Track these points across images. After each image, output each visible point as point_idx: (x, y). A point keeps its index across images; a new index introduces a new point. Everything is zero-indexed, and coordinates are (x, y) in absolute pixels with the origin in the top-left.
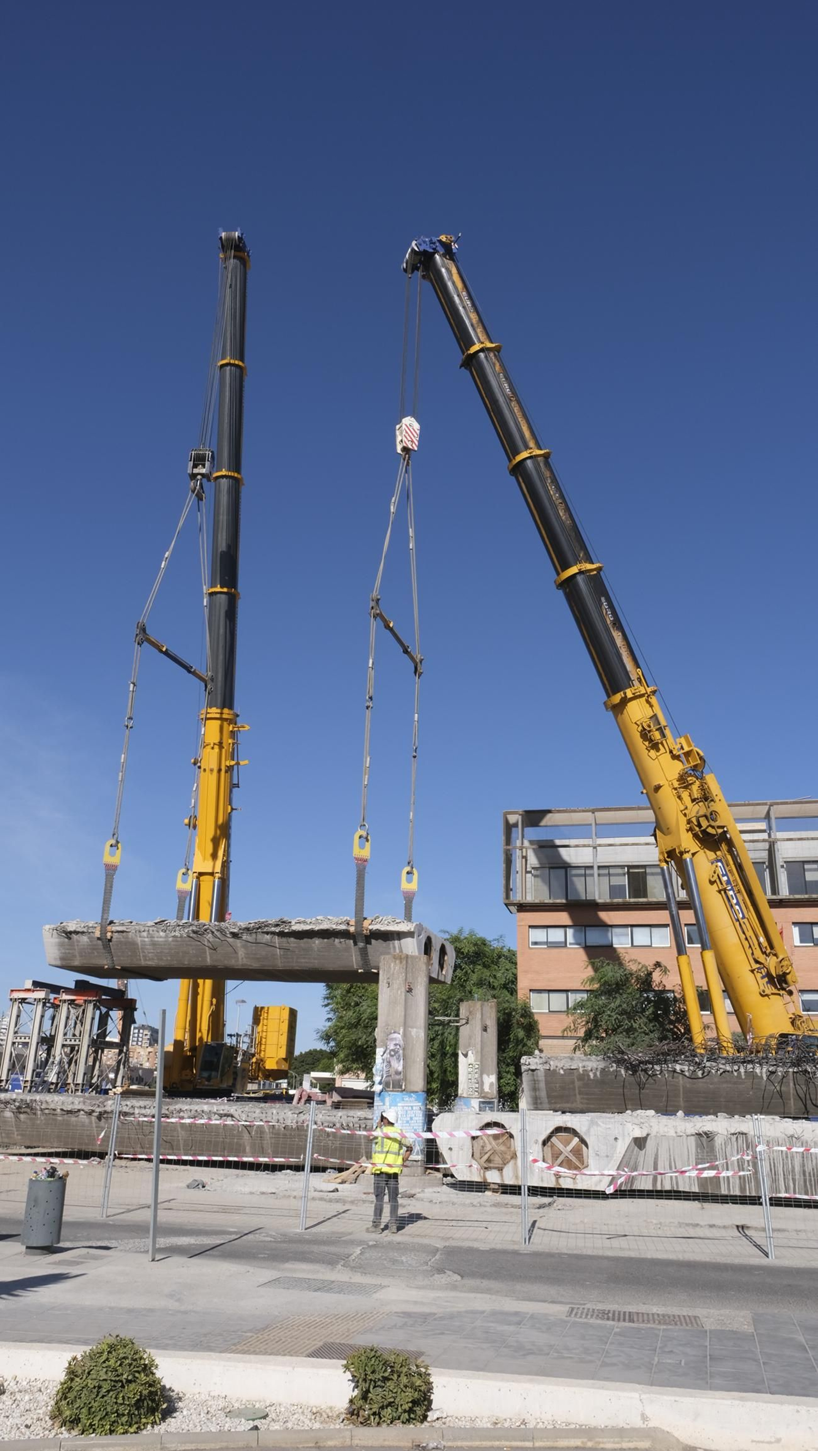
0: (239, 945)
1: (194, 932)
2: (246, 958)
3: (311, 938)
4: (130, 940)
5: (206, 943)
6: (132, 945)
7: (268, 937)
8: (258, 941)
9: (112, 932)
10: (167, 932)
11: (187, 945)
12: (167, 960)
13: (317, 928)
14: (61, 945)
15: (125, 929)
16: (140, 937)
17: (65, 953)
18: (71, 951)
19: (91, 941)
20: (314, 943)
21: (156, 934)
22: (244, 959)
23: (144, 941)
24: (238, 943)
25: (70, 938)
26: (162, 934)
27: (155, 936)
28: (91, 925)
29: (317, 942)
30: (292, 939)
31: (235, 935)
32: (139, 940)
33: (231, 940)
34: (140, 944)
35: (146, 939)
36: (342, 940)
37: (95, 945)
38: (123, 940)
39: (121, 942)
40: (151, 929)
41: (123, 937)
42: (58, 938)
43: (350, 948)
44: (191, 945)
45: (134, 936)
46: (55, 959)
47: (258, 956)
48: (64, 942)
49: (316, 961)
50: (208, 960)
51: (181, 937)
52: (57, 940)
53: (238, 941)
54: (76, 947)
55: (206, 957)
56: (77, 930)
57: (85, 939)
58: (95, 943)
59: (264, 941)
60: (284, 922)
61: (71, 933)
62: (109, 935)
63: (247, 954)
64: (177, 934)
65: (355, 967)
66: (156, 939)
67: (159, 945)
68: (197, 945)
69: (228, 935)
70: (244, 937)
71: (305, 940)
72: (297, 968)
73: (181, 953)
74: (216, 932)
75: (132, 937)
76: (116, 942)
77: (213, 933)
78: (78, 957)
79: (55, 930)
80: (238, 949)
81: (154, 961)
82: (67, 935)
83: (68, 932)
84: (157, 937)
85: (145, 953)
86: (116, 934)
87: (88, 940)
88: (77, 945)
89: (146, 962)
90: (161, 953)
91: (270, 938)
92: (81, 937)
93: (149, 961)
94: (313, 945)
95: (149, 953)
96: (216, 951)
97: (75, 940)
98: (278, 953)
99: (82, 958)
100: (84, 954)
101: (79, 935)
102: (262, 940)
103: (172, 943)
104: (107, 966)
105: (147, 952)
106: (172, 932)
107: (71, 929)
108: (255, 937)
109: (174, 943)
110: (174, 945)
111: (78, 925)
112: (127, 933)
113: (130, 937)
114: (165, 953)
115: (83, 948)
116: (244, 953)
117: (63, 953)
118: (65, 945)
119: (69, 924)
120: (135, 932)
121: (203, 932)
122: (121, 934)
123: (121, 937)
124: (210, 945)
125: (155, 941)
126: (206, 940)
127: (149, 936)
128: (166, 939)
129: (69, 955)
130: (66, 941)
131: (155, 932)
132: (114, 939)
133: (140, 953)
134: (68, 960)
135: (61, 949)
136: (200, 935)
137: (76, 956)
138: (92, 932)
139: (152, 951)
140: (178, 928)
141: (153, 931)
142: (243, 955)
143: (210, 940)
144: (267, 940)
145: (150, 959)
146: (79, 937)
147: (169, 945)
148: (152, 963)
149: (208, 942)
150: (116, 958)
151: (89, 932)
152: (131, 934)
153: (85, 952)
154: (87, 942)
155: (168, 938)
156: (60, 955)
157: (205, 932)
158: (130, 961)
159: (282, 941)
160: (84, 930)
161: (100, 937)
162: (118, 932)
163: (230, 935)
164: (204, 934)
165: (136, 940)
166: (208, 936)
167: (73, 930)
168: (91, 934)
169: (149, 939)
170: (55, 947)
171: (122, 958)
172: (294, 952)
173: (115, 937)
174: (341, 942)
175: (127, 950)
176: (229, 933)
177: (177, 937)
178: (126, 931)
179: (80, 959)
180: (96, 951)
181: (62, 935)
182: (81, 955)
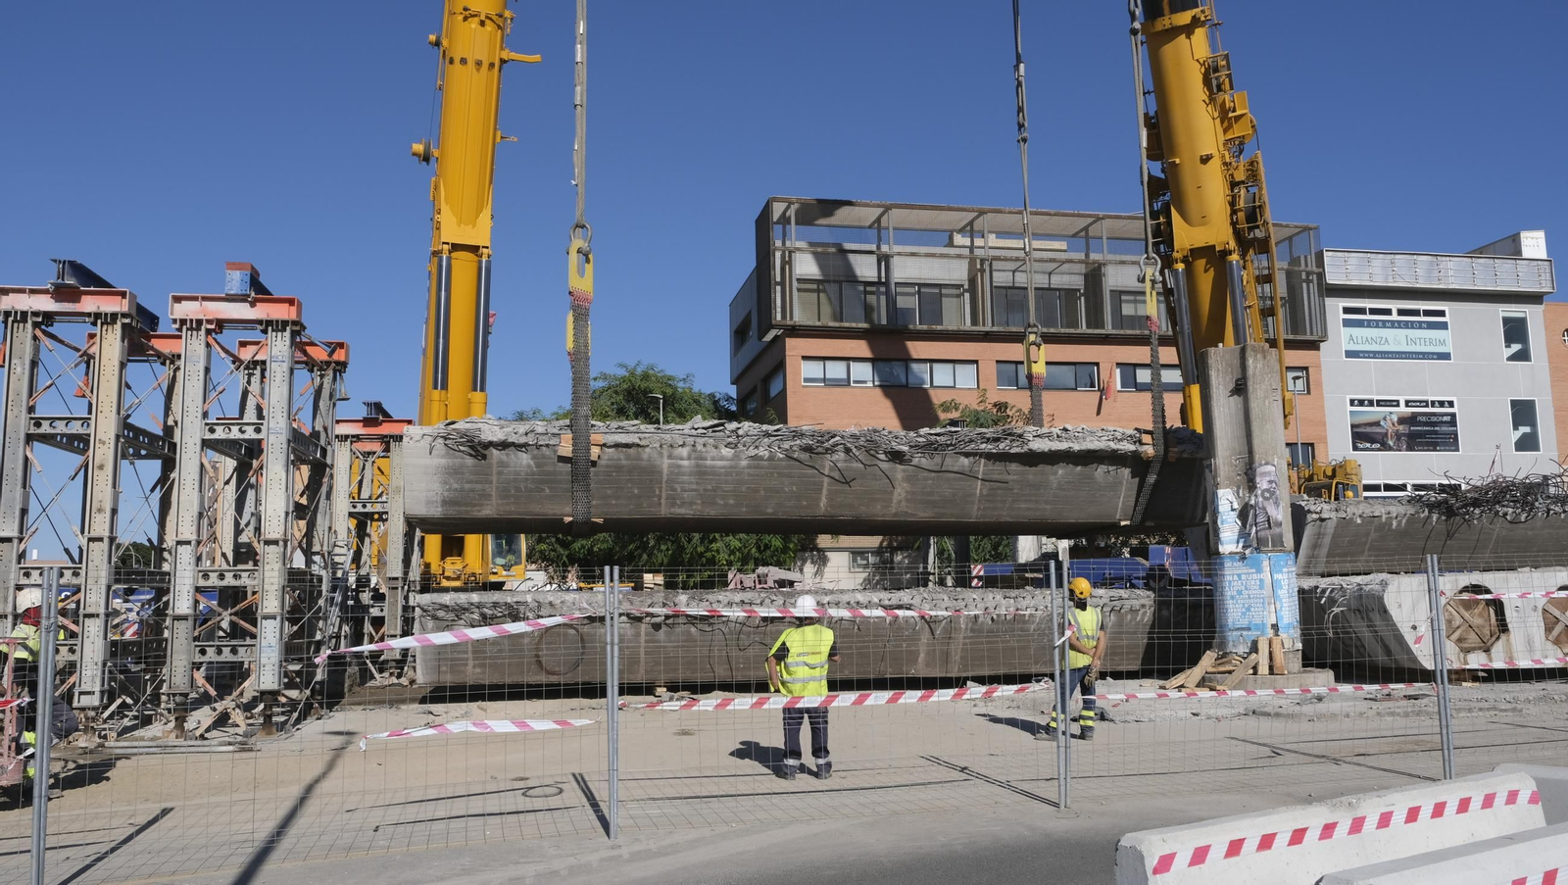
0: (899, 476)
1: (808, 449)
2: (907, 500)
3: (1053, 465)
4: (644, 463)
5: (826, 472)
6: (651, 473)
7: (965, 461)
8: (943, 469)
9: (604, 445)
10: (740, 446)
12: (726, 505)
13: (1076, 447)
14: (454, 472)
15: (637, 441)
16: (670, 457)
17: (462, 490)
18: (478, 487)
19: (538, 465)
20: (1056, 474)
21: (713, 452)
22: (903, 504)
23: (679, 466)
24: (899, 471)
25: (484, 457)
26: (727, 452)
27: (709, 456)
28: (540, 430)
29: (1060, 472)
30: (1014, 467)
31: (896, 457)
32: (666, 462)
33: (885, 466)
34: (665, 472)
35: (685, 463)
36: (1111, 468)
37: (549, 473)
38: (624, 462)
39: (619, 468)
40: (701, 441)
41: (628, 458)
42: (443, 457)
43: (1121, 483)
44: (789, 476)
45: (655, 455)
46: (429, 503)
47: (936, 498)
48: (462, 466)
49: (1049, 507)
50: (823, 502)
51: (771, 458)
52: (443, 461)
53: (900, 467)
54: (494, 478)
55: (820, 499)
56: (510, 440)
57: (524, 459)
58: (549, 468)
59: (955, 469)
60: (1010, 434)
61: (491, 444)
62: (595, 451)
63: (913, 493)
64: (763, 452)
65: (1118, 517)
66: (709, 462)
67: (714, 474)
68: (806, 476)
69: (882, 457)
70: (915, 461)
71: (1040, 467)
72: (1009, 519)
73: (762, 492)
74: (854, 450)
75: (650, 457)
76: (607, 466)
77: (848, 451)
78: (494, 498)
79: (442, 437)
80: (896, 484)
81: (694, 507)
82: (476, 451)
83: (480, 443)
84: (713, 459)
85: (675, 490)
86: (611, 450)
87: (535, 463)
88: (500, 473)
89: (672, 510)
90: (715, 491)
91: (970, 463)
92: (513, 456)
93: (680, 507)
94: (1052, 478)
95: (685, 491)
96: (847, 487)
97: (494, 461)
98: (978, 492)
99: (505, 501)
100: (513, 492)
101: (511, 451)
102: (953, 466)
103: (746, 471)
104: (571, 519)
105: (679, 489)
106: (751, 448)
107: (490, 438)
108: (940, 462)
109: (751, 471)
110: (749, 475)
111: (510, 429)
112: (640, 449)
113: (645, 456)
114: (725, 491)
115: (515, 480)
116: (907, 492)
117: (456, 490)
118: (463, 474)
119: (480, 425)
120: (661, 446)
121: (827, 449)
122: (624, 450)
123: (622, 456)
124: (836, 475)
125: (706, 467)
126: (828, 464)
127: (693, 456)
128: (733, 463)
129: (471, 494)
130: (470, 464)
131: (710, 448)
132: (602, 462)
133: (664, 490)
134: (467, 505)
135: (452, 481)
136: (817, 454)
137: (490, 496)
138: (547, 446)
139: (694, 487)
140: (766, 440)
141: (704, 445)
142: (903, 495)
143: (839, 465)
144: (963, 466)
145: (683, 503)
146: (507, 455)
147: (737, 475)
148: (687, 512)
149: (831, 469)
150: (599, 502)
151: (541, 446)
152: (647, 450)
153: (518, 489)
154: (529, 466)
155: (740, 459)
156: (446, 494)
157: (831, 450)
158: (632, 507)
159: (994, 470)
160: (523, 440)
161: (571, 456)
162: (617, 446)
163: (886, 456)
164: (826, 453)
165: (659, 463)
166: (835, 457)
167: (495, 439)
168: (544, 448)
169: (693, 462)
170: (435, 477)
171: (614, 502)
172: (1012, 489)
173: (606, 457)
174: (1109, 472)
175: (630, 485)
176: (885, 453)
177: (761, 458)
178: (638, 445)
179: (499, 502)
180: (548, 487)
181: (460, 451)
182: (504, 494)
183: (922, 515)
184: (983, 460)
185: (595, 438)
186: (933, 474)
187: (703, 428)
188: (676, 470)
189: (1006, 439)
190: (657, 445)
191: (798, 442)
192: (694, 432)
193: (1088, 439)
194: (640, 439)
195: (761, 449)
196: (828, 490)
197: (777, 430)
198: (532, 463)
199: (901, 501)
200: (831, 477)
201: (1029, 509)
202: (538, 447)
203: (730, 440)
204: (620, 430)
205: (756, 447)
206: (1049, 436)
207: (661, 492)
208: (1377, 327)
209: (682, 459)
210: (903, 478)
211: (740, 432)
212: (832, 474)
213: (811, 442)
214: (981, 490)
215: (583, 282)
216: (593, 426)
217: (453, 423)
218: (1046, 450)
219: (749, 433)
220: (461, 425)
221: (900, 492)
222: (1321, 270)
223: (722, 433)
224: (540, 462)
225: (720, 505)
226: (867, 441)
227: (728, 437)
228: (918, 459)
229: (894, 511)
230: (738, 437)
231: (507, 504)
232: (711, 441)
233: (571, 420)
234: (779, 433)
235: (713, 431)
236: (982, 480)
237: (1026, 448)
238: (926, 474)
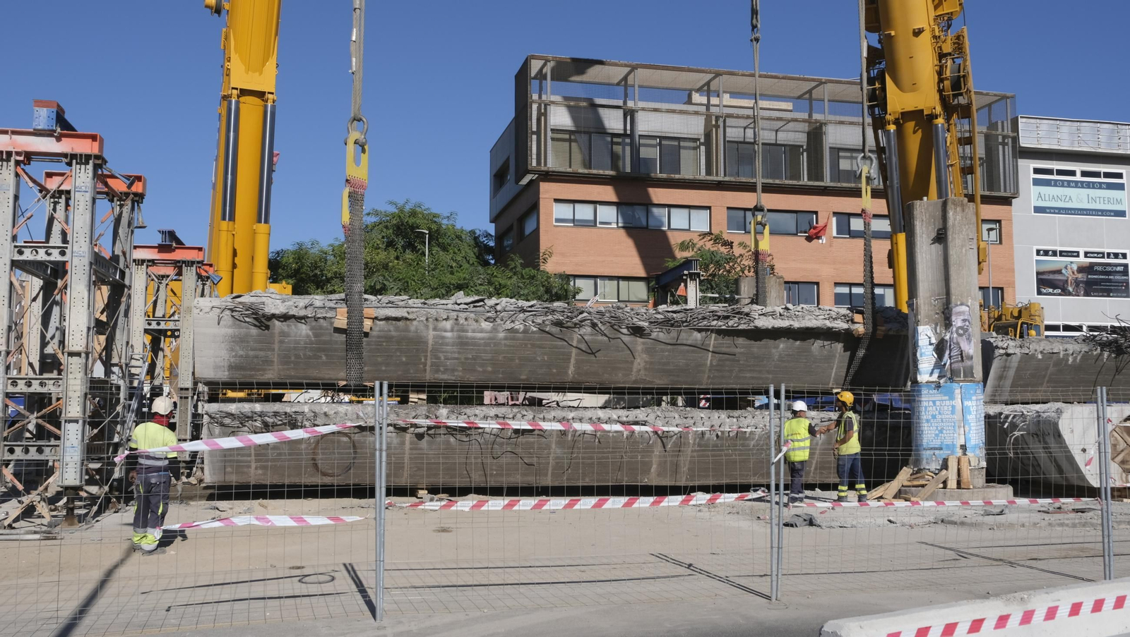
0: (639, 348)
1: (558, 324)
2: (645, 369)
3: (775, 340)
4: (411, 335)
5: (575, 344)
6: (415, 345)
7: (698, 336)
8: (679, 342)
9: (376, 318)
10: (498, 320)
11: (533, 345)
12: (484, 371)
13: (796, 325)
14: (240, 340)
15: (406, 315)
16: (435, 329)
17: (247, 356)
18: (262, 353)
19: (316, 335)
20: (777, 347)
21: (474, 325)
22: (642, 372)
23: (443, 338)
24: (639, 343)
25: (267, 327)
26: (486, 325)
27: (470, 328)
28: (318, 304)
29: (781, 346)
31: (637, 331)
32: (431, 333)
33: (626, 339)
34: (430, 342)
35: (449, 334)
36: (826, 343)
37: (325, 343)
38: (393, 333)
39: (389, 339)
40: (463, 315)
41: (397, 329)
42: (230, 327)
43: (835, 356)
44: (540, 347)
45: (422, 327)
46: (217, 367)
47: (671, 367)
48: (247, 335)
49: (771, 376)
50: (570, 372)
51: (526, 331)
52: (230, 331)
53: (640, 340)
54: (276, 346)
55: (568, 367)
56: (293, 312)
57: (304, 329)
58: (326, 338)
60: (738, 313)
61: (274, 316)
62: (367, 324)
63: (651, 363)
64: (519, 326)
65: (830, 386)
66: (470, 334)
67: (475, 344)
68: (556, 347)
69: (625, 331)
70: (654, 335)
71: (764, 342)
73: (517, 361)
74: (600, 325)
75: (417, 329)
76: (379, 337)
77: (594, 325)
78: (276, 364)
79: (229, 309)
80: (636, 355)
81: (456, 374)
82: (260, 322)
83: (264, 316)
84: (474, 331)
85: (439, 358)
86: (381, 322)
87: (313, 333)
88: (281, 342)
89: (436, 376)
90: (475, 359)
91: (702, 337)
92: (293, 327)
93: (443, 373)
94: (774, 351)
95: (448, 359)
96: (592, 357)
97: (277, 331)
98: (709, 362)
99: (286, 367)
100: (293, 358)
101: (292, 322)
102: (687, 340)
103: (503, 342)
104: (344, 383)
105: (443, 358)
106: (508, 322)
107: (273, 311)
108: (676, 336)
109: (507, 342)
110: (505, 345)
111: (291, 303)
112: (408, 322)
113: (413, 328)
114: (483, 360)
115: (295, 348)
116: (646, 362)
117: (241, 356)
118: (248, 342)
119: (264, 299)
120: (427, 320)
121: (576, 324)
122: (394, 322)
123: (392, 329)
124: (583, 346)
125: (467, 338)
126: (576, 337)
127: (455, 329)
128: (491, 335)
129: (255, 360)
130: (255, 334)
131: (471, 322)
132: (374, 333)
133: (428, 358)
134: (251, 369)
135: (238, 348)
136: (567, 328)
137: (273, 362)
138: (324, 318)
139: (456, 355)
140: (522, 315)
141: (466, 319)
142: (642, 364)
143: (586, 338)
144: (696, 340)
145: (446, 370)
146: (288, 326)
147: (494, 346)
148: (449, 377)
149: (579, 341)
150: (370, 368)
151: (319, 318)
152: (415, 323)
153: (297, 356)
154: (308, 336)
155: (498, 332)
156: (232, 360)
157: (579, 325)
158: (400, 373)
159: (723, 343)
160: (302, 313)
161: (345, 327)
162: (387, 319)
163: (628, 331)
164: (575, 327)
165: (425, 334)
166: (583, 331)
167: (277, 312)
168: (322, 321)
169: (455, 333)
170: (223, 345)
171: (384, 368)
172: (739, 361)
173: (377, 329)
174: (824, 346)
175: (399, 354)
176: (627, 328)
177: (516, 331)
178: (407, 319)
179: (280, 367)
180: (326, 355)
181: (245, 322)
182: (285, 360)
183: (658, 381)
184: (714, 335)
185: (368, 312)
186: (669, 347)
187: (465, 304)
188: (441, 340)
189: (735, 317)
190: (423, 319)
191: (550, 317)
192: (457, 307)
193: (807, 318)
194: (408, 313)
195: (517, 323)
196: (576, 360)
197: (532, 306)
198: (311, 333)
199: (640, 370)
200: (579, 349)
201: (753, 378)
202: (316, 319)
203: (489, 314)
204: (390, 305)
205: (513, 321)
206: (773, 314)
207: (426, 360)
208: (1063, 186)
209: (445, 331)
210: (642, 350)
211: (499, 308)
212: (580, 346)
213: (561, 318)
214: (711, 360)
215: (359, 170)
216: (366, 300)
217: (239, 296)
218: (770, 327)
219: (506, 309)
220: (246, 299)
221: (640, 361)
222: (1016, 134)
223: (482, 308)
224: (318, 332)
225: (479, 371)
226: (612, 317)
227: (488, 312)
228: (657, 334)
229: (634, 378)
230: (496, 312)
231: (288, 369)
232: (472, 315)
233: (346, 295)
234: (533, 309)
235: (474, 307)
236: (713, 352)
237: (752, 324)
238: (663, 346)
